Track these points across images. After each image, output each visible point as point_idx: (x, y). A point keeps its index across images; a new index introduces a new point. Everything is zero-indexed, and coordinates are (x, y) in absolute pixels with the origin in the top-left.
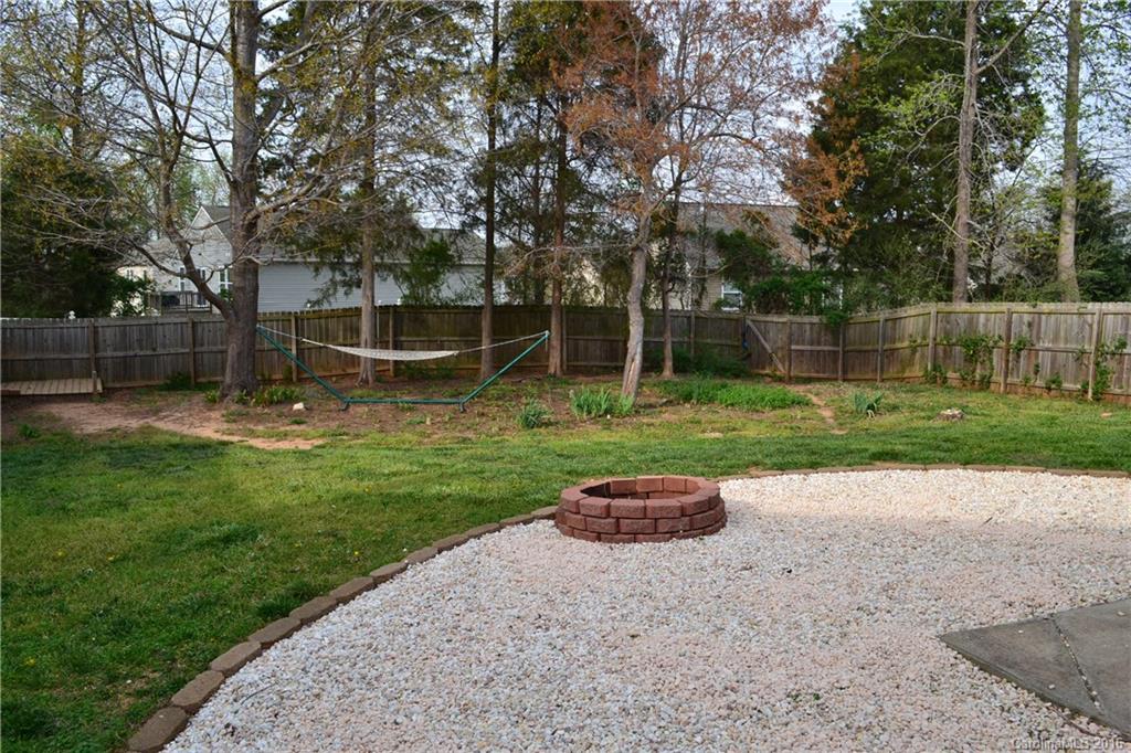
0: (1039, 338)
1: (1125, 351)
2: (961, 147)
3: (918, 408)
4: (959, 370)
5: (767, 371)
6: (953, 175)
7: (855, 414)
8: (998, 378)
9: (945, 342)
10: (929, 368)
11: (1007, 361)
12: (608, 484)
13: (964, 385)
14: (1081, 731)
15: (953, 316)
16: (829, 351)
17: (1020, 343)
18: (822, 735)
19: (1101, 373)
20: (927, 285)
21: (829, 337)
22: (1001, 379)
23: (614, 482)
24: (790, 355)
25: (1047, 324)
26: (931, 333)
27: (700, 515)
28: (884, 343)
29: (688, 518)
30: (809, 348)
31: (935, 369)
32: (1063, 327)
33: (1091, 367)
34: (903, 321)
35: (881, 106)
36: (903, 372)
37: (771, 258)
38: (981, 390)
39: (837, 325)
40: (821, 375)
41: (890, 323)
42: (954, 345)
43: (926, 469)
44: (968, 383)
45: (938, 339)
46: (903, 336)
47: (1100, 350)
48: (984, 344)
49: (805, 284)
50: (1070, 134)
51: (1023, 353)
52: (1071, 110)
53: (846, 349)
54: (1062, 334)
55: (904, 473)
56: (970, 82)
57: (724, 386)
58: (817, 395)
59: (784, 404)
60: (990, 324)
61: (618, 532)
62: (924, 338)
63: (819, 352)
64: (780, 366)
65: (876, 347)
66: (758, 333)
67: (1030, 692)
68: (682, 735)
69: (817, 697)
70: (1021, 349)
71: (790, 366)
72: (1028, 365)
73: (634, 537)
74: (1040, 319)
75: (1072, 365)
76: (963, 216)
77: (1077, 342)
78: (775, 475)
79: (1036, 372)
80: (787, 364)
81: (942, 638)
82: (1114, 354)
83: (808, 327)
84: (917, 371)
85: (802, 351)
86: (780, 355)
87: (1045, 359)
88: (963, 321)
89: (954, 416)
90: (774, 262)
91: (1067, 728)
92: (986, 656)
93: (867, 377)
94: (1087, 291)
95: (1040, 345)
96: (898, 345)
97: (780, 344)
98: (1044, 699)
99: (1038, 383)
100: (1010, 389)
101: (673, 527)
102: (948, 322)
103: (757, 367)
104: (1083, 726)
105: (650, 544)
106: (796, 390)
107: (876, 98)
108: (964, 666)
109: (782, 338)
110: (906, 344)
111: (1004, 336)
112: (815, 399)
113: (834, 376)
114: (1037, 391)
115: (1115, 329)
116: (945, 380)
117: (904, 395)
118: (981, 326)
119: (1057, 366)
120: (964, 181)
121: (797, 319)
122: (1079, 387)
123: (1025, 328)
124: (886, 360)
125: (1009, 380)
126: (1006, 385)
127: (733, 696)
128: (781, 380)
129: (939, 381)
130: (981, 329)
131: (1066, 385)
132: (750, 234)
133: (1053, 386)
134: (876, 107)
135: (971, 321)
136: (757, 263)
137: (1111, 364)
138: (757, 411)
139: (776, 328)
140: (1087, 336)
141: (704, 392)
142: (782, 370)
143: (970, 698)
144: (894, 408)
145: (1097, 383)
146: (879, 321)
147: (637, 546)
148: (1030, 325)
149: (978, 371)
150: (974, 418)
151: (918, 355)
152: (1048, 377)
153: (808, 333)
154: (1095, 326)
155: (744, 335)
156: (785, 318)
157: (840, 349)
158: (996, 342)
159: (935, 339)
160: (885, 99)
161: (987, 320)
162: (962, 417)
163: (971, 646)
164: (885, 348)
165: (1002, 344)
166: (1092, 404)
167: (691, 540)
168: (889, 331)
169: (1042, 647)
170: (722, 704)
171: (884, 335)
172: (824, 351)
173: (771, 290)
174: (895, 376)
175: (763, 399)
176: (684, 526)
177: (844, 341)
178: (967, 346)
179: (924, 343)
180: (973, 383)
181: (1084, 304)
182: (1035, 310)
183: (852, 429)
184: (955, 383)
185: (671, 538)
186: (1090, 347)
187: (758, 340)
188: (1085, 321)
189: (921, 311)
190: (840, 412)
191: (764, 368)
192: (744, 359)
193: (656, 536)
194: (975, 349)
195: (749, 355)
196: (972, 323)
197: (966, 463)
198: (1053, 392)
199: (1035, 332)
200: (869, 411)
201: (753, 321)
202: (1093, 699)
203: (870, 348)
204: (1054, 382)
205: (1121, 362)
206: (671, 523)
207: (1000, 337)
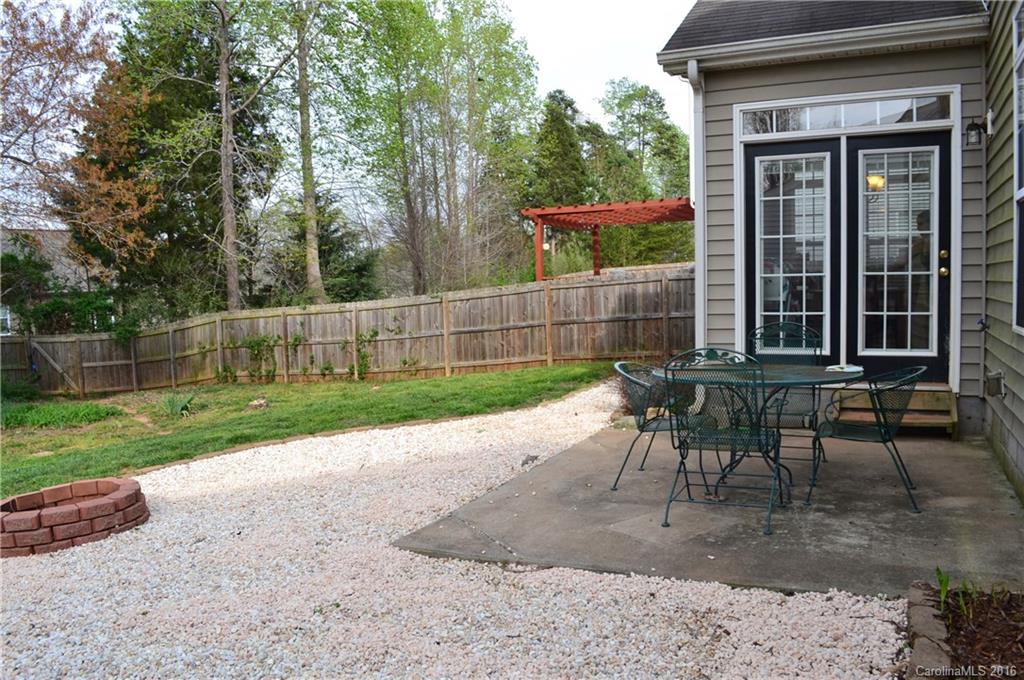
0: (310, 335)
1: (378, 338)
2: (224, 176)
3: (225, 404)
4: (247, 368)
5: (60, 391)
6: (217, 200)
7: (171, 416)
8: (281, 371)
9: (231, 346)
10: (220, 370)
11: (287, 356)
12: (13, 501)
13: (253, 381)
14: (515, 572)
15: (236, 323)
16: (122, 365)
17: (296, 340)
18: (362, 626)
19: (362, 357)
20: (206, 298)
21: (120, 352)
22: (284, 372)
23: (18, 498)
24: (83, 372)
25: (316, 323)
26: (219, 338)
27: (131, 508)
28: (175, 352)
29: (121, 513)
30: (102, 364)
31: (225, 370)
32: (328, 324)
33: (355, 353)
34: (190, 331)
35: (147, 137)
36: (197, 376)
37: (47, 280)
38: (268, 383)
39: (128, 340)
40: (116, 388)
41: (178, 334)
42: (240, 347)
43: (284, 443)
44: (255, 378)
45: (225, 344)
46: (192, 343)
47: (360, 340)
48: (266, 344)
49: (89, 303)
50: (307, 169)
51: (300, 348)
52: (306, 150)
53: (139, 361)
54: (329, 330)
55: (269, 448)
56: (227, 121)
57: (30, 409)
58: (125, 405)
59: (99, 417)
60: (269, 326)
61: (54, 541)
62: (212, 344)
63: (111, 366)
64: (73, 385)
65: (167, 357)
66: (46, 354)
67: (470, 560)
68: (253, 664)
69: (338, 606)
70: (297, 345)
71: (84, 383)
72: (305, 357)
73: (72, 541)
74: (310, 318)
75: (339, 353)
76: (230, 235)
77: (341, 335)
78: (158, 469)
79: (312, 362)
80: (80, 381)
81: (394, 544)
82: (370, 341)
83: (98, 344)
84: (209, 374)
85: (94, 368)
86: (71, 374)
87: (317, 351)
88: (245, 325)
89: (261, 405)
90: (50, 284)
91: (506, 573)
92: (431, 547)
93: (162, 385)
94: (337, 295)
95: (313, 340)
96: (189, 352)
97: (70, 363)
98: (482, 562)
99: (315, 371)
100: (292, 379)
101: (109, 523)
102: (232, 328)
103: (49, 388)
104: (514, 569)
105: (90, 544)
106: (104, 404)
107: (144, 131)
108: (419, 558)
109: (71, 357)
110: (196, 351)
111: (282, 335)
112: (126, 410)
113: (130, 388)
114: (315, 378)
115: (368, 322)
116: (235, 379)
117: (205, 396)
118: (261, 328)
119: (328, 355)
120: (228, 205)
121: (85, 337)
122: (347, 370)
123: (299, 327)
124: (179, 368)
125: (291, 372)
126: (289, 376)
127: (274, 626)
128: (75, 397)
129: (230, 380)
130: (262, 331)
131: (337, 370)
132: (21, 258)
133: (327, 372)
134: (144, 139)
135: (252, 326)
136: (33, 286)
137: (368, 350)
138: (75, 427)
139: (64, 348)
140: (348, 329)
141: (12, 417)
142: (75, 388)
143: (437, 575)
144: (203, 407)
145: (360, 366)
146: (168, 333)
147: (77, 549)
148: (302, 324)
149: (264, 368)
150: (278, 404)
151: (208, 360)
152: (322, 366)
153: (98, 349)
154: (354, 321)
155: (30, 357)
156: (73, 338)
157: (133, 362)
158: (275, 341)
159: (222, 344)
160: (151, 132)
161: (266, 323)
162: (267, 406)
163: (415, 544)
164: (177, 355)
165: (281, 342)
166: (358, 382)
167: (128, 532)
168: (178, 340)
169: (460, 532)
170: (269, 633)
171: (174, 344)
172: (117, 366)
173: (53, 311)
174: (189, 380)
175: (77, 415)
176: (119, 520)
177: (135, 354)
178: (251, 347)
179: (213, 348)
180: (261, 378)
181: (343, 304)
182: (305, 312)
183: (175, 429)
184: (245, 380)
185: (109, 534)
186: (352, 338)
187: (47, 361)
188: (345, 318)
189: (207, 320)
190: (156, 417)
191: (56, 388)
192: (35, 381)
193: (93, 535)
194: (258, 349)
195: (39, 377)
196: (253, 328)
197: (312, 433)
198: (327, 378)
199: (307, 329)
200: (184, 412)
201: (38, 343)
202: (511, 552)
203: (162, 357)
204: (327, 369)
205: (376, 347)
206: (106, 520)
207: (279, 337)
